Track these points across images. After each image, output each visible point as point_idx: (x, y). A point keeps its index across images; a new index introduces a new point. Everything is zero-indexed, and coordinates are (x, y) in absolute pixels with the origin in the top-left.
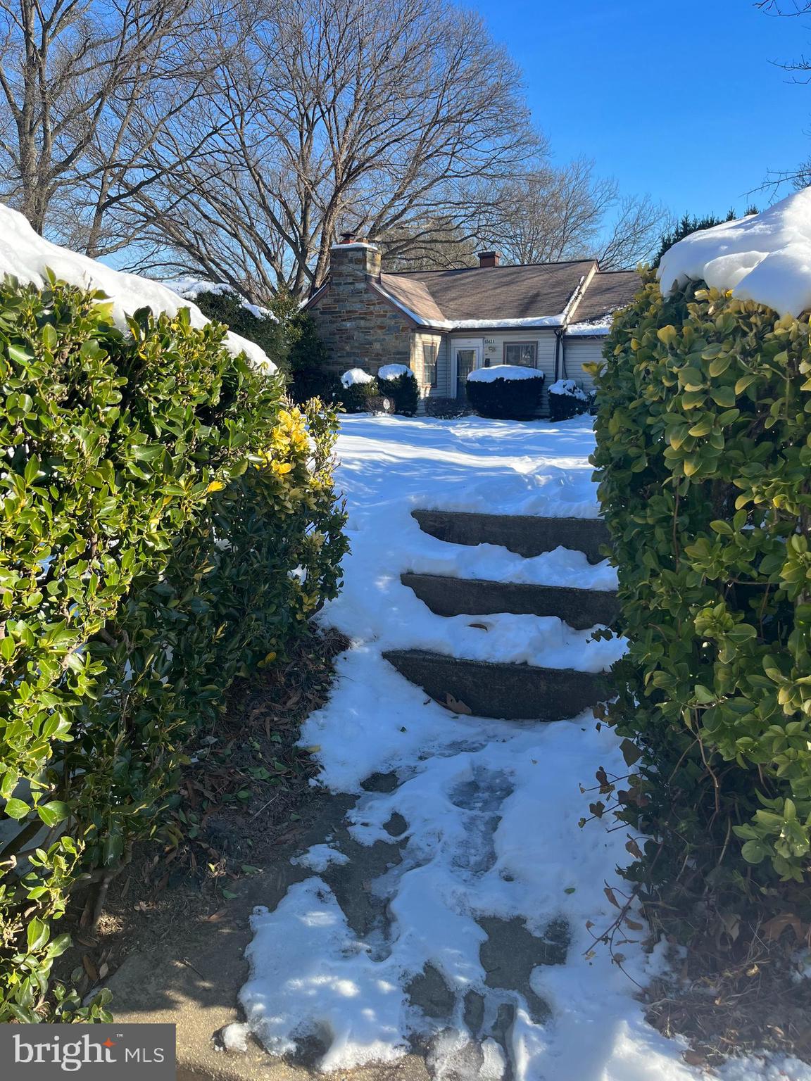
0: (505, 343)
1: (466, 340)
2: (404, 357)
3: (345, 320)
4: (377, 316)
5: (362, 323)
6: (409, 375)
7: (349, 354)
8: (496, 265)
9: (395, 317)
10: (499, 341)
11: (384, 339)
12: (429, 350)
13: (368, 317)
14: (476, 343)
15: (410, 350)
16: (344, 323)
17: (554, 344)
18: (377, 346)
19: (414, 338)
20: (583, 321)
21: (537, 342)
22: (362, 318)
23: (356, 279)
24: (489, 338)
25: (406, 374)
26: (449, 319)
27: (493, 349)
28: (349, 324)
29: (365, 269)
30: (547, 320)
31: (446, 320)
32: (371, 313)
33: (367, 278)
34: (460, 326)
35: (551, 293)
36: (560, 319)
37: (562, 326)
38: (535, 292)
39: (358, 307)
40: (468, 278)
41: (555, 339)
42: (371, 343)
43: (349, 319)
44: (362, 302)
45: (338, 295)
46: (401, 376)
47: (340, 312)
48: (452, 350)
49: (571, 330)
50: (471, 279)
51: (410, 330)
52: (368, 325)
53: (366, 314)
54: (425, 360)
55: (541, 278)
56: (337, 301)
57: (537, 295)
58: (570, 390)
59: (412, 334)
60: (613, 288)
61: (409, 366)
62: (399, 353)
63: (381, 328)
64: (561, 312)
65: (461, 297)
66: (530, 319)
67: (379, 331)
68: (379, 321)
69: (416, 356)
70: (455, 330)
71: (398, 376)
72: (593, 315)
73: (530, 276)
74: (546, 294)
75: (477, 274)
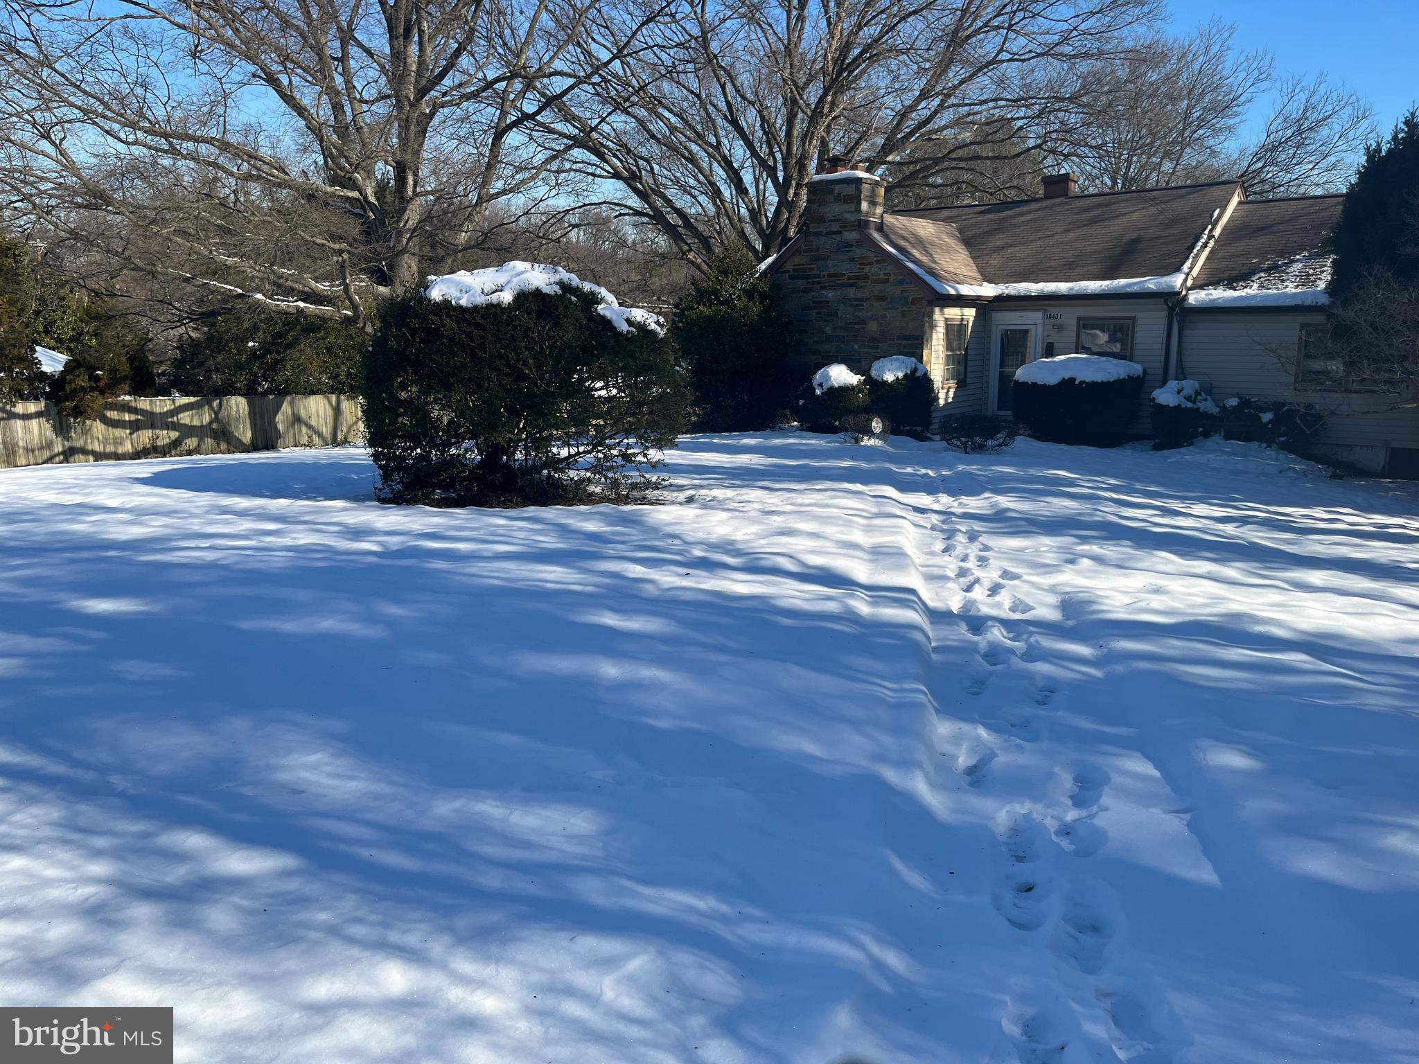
0: (1079, 319)
1: (1017, 314)
2: (914, 345)
3: (825, 288)
4: (874, 281)
5: (852, 292)
6: (919, 374)
7: (829, 339)
8: (1071, 194)
9: (901, 282)
10: (1069, 316)
11: (884, 316)
12: (955, 331)
13: (861, 283)
14: (1032, 319)
15: (923, 333)
16: (824, 292)
17: (1164, 321)
18: (873, 327)
19: (931, 314)
20: (1215, 283)
21: (1133, 318)
22: (852, 285)
23: (845, 226)
24: (1053, 311)
25: (914, 371)
26: (990, 282)
27: (1059, 328)
28: (830, 294)
29: (858, 210)
30: (1152, 283)
31: (985, 284)
32: (866, 277)
33: (862, 225)
34: (1007, 292)
35: (1160, 237)
36: (1177, 280)
37: (1179, 293)
38: (1133, 236)
39: (846, 268)
40: (1025, 216)
41: (1165, 314)
42: (863, 322)
43: (833, 286)
44: (852, 259)
45: (818, 250)
46: (906, 375)
47: (819, 276)
48: (994, 328)
49: (1195, 298)
50: (1029, 217)
51: (924, 302)
52: (860, 295)
53: (857, 278)
54: (949, 346)
55: (1144, 212)
56: (816, 259)
57: (1137, 240)
58: (1188, 399)
59: (929, 309)
60: (1272, 226)
61: (920, 359)
62: (905, 338)
63: (881, 298)
64: (1178, 269)
65: (1011, 246)
66: (1123, 282)
67: (876, 304)
68: (877, 289)
69: (934, 342)
70: (999, 299)
71: (900, 375)
72: (1234, 273)
73: (1125, 211)
74: (1151, 239)
75: (1039, 210)
